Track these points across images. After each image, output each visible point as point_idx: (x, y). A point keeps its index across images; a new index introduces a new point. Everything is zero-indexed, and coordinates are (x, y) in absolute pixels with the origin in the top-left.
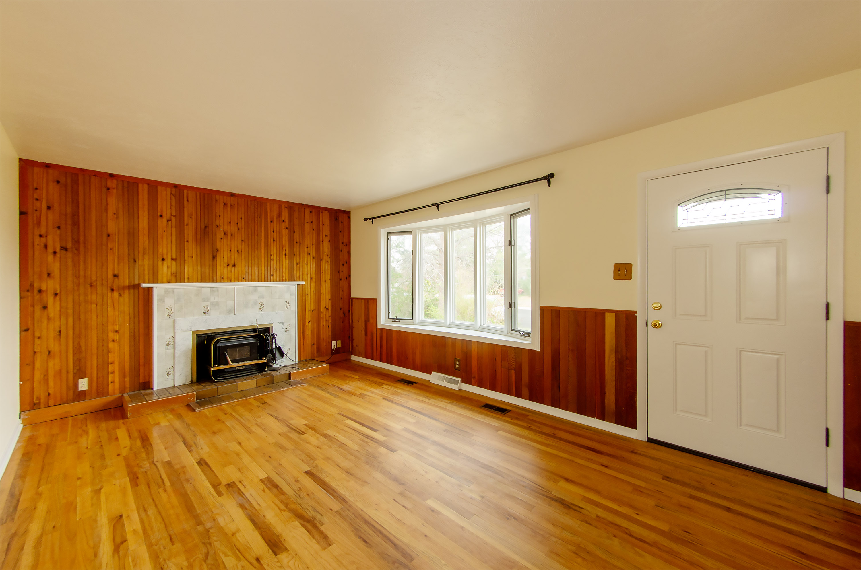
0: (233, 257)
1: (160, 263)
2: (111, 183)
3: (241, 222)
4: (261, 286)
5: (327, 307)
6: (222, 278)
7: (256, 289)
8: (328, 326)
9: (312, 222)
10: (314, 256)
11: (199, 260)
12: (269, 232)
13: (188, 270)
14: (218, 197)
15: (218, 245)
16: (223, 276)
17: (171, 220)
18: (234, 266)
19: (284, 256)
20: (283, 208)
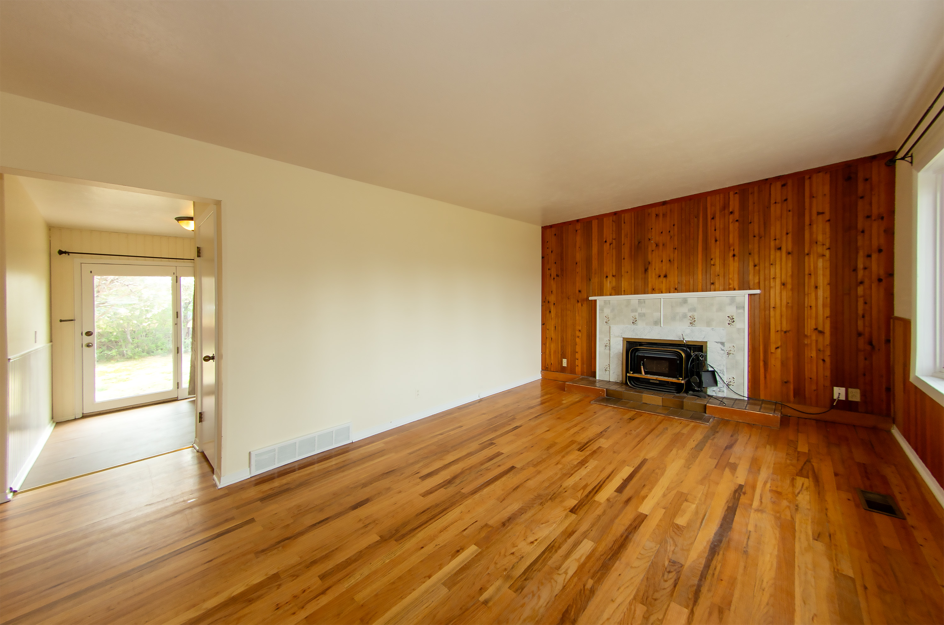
0: (664, 268)
1: (605, 280)
2: (578, 226)
3: (674, 229)
4: (693, 297)
5: (820, 328)
6: (653, 289)
7: (685, 301)
8: (824, 360)
9: (786, 200)
10: (790, 250)
11: (633, 273)
12: (709, 231)
13: (625, 284)
14: (650, 211)
15: (650, 258)
16: (654, 288)
17: (612, 243)
18: (665, 276)
19: (731, 259)
20: (731, 196)
